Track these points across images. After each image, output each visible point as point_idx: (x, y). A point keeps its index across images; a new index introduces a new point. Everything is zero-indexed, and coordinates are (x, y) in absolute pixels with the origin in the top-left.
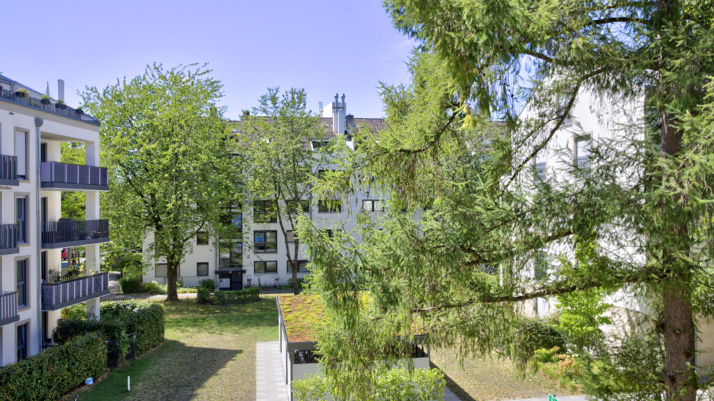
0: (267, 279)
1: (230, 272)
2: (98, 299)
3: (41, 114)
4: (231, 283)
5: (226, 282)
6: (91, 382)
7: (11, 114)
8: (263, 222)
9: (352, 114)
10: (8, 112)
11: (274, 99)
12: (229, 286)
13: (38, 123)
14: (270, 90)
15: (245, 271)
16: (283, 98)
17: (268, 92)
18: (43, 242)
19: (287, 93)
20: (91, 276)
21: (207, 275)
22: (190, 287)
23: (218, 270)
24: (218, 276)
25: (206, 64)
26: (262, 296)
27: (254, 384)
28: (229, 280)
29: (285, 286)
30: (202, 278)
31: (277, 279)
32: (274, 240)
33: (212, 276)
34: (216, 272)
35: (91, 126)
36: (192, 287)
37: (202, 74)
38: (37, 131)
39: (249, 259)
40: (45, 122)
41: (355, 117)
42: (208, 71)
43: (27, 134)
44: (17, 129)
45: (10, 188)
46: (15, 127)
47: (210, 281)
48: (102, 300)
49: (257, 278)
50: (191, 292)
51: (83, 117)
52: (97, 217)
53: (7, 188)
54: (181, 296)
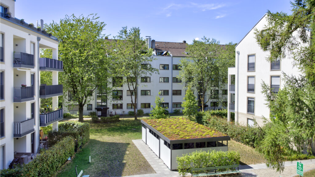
0: (119, 112)
1: (102, 109)
2: (58, 121)
3: (40, 36)
4: (102, 113)
5: (100, 113)
6: (70, 159)
7: (29, 35)
8: (119, 86)
9: (154, 40)
10: (28, 34)
11: (126, 32)
12: (101, 115)
13: (39, 39)
14: (123, 28)
15: (108, 108)
16: (129, 32)
17: (122, 29)
18: (40, 95)
19: (131, 29)
20: (55, 111)
21: (92, 110)
22: (85, 115)
23: (96, 107)
24: (96, 110)
25: (96, 14)
26: (120, 119)
27: (144, 158)
28: (101, 112)
29: (127, 115)
30: (90, 111)
31: (123, 112)
32: (121, 94)
33: (94, 110)
34: (96, 109)
35: (55, 41)
36: (86, 115)
37: (95, 19)
38: (38, 43)
39: (110, 103)
40: (41, 39)
41: (156, 41)
42: (98, 18)
43: (34, 44)
44: (31, 42)
45: (30, 70)
46: (30, 41)
47: (94, 112)
48: (59, 121)
49: (114, 111)
50: (86, 117)
51: (51, 37)
52: (57, 84)
53: (29, 69)
54: (85, 119)
